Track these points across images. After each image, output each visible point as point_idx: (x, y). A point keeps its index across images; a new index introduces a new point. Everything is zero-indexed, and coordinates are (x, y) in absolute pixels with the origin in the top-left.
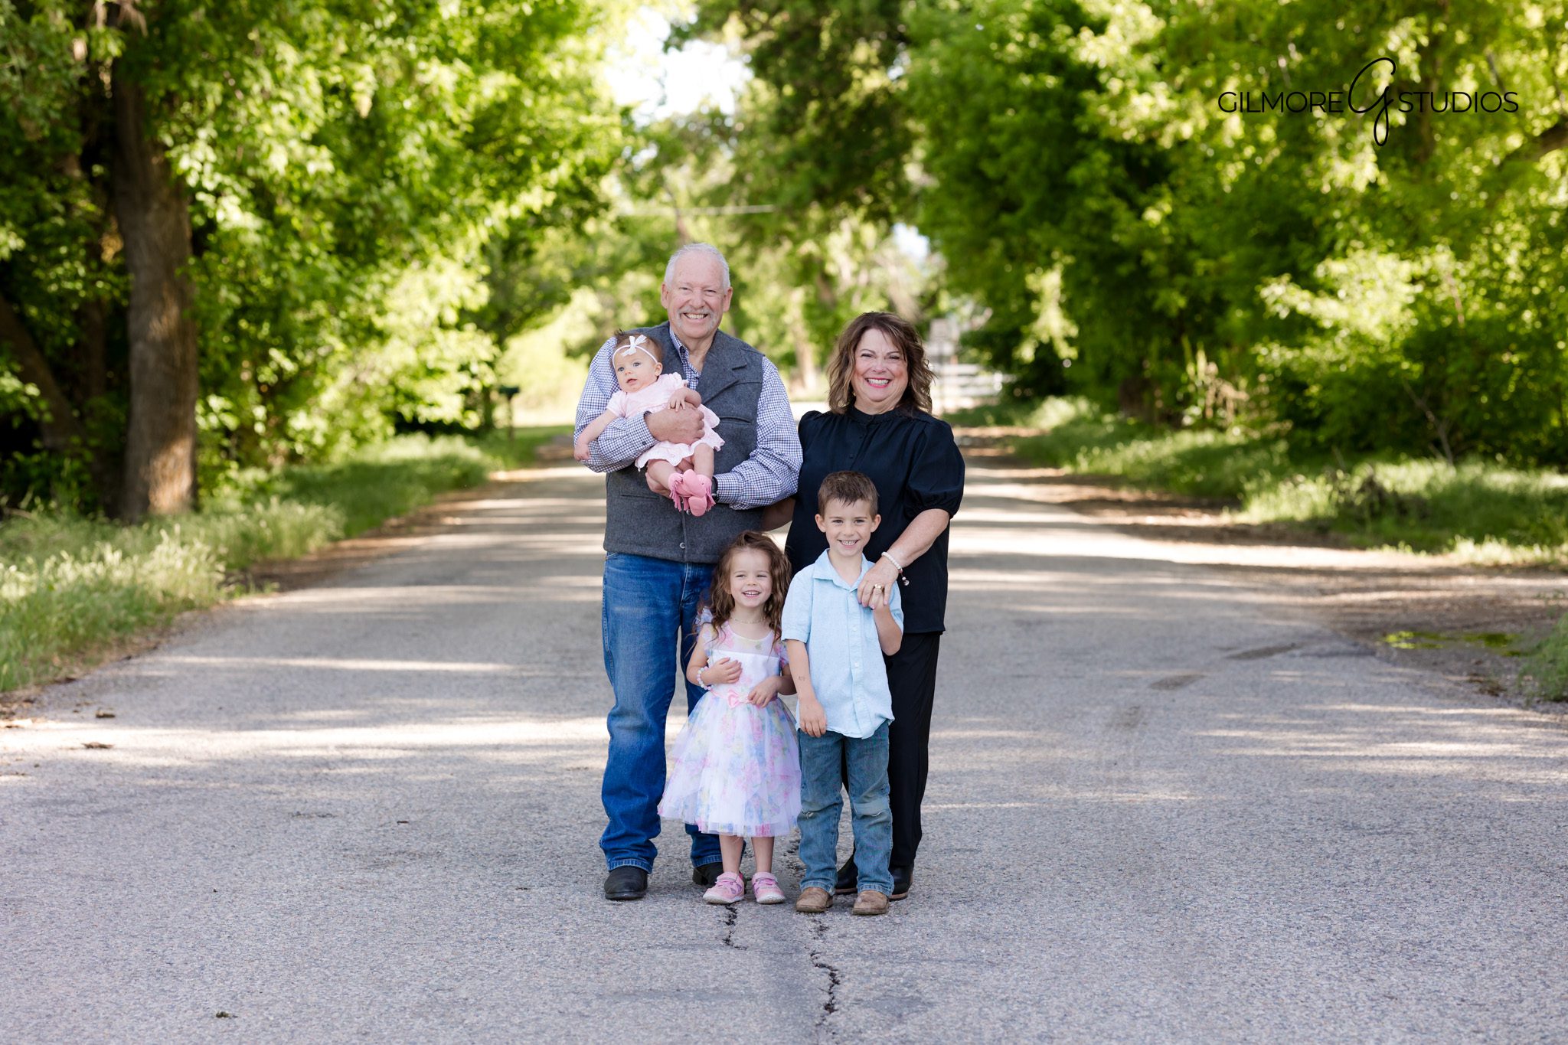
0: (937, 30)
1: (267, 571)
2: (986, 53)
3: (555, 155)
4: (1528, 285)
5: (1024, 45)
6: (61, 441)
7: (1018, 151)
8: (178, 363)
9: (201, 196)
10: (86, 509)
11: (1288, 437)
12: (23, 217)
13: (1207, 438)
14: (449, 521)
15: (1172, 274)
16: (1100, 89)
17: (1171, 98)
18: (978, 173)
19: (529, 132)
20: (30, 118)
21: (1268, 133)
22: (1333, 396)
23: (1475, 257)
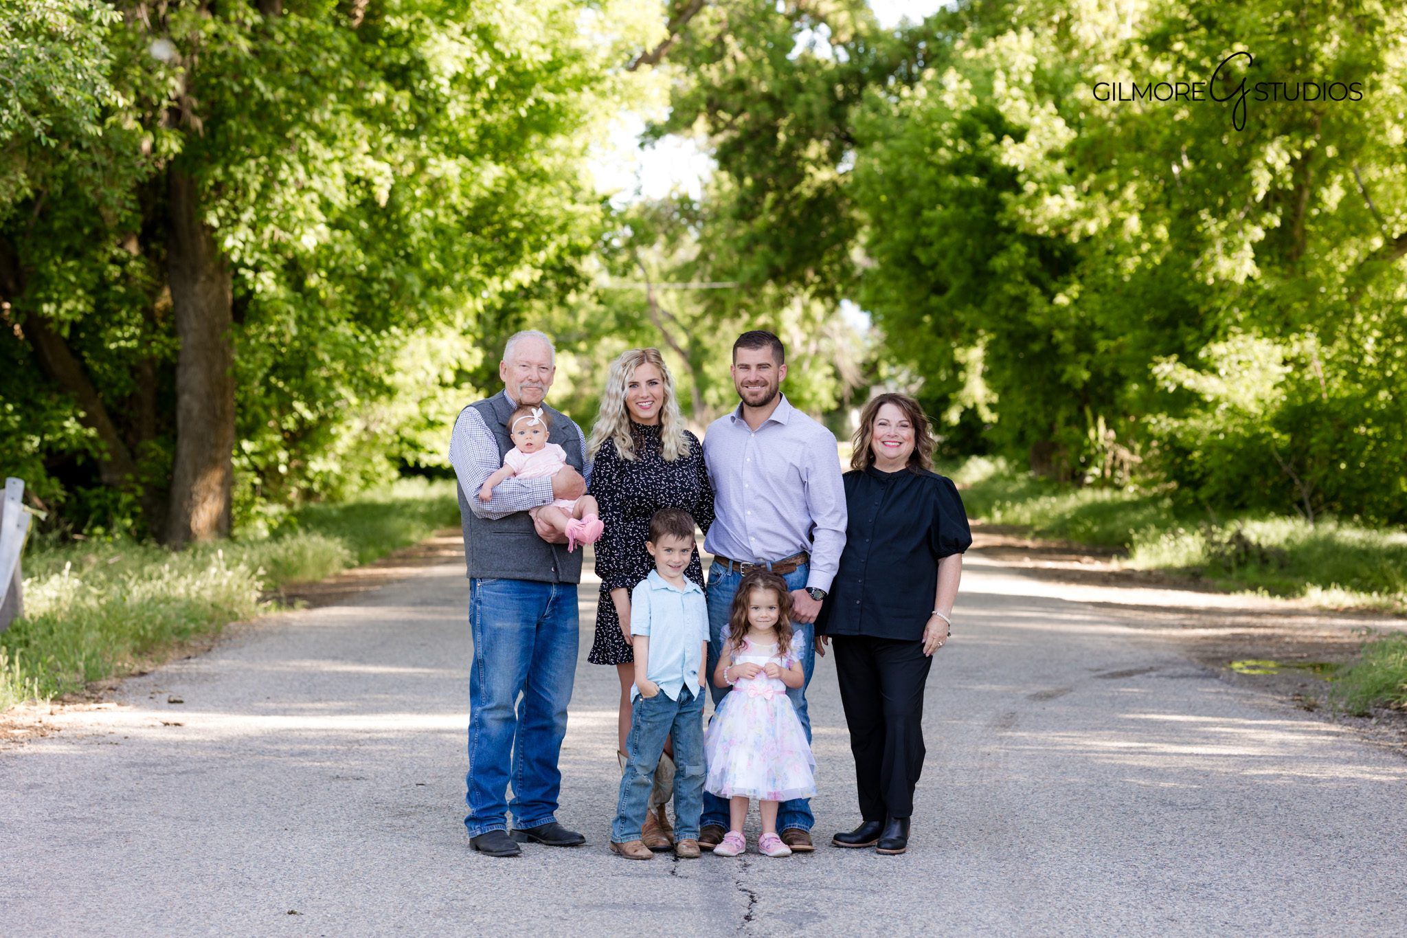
0: (880, 134)
1: (294, 591)
2: (919, 155)
3: (544, 238)
4: (1382, 367)
5: (954, 149)
6: (117, 477)
7: (946, 240)
8: (218, 412)
9: (242, 271)
10: (138, 537)
11: (1173, 495)
12: (91, 286)
13: (1106, 495)
14: (446, 553)
15: (1079, 350)
16: (1018, 190)
17: (1079, 199)
18: (915, 260)
19: (522, 216)
20: (109, 207)
21: (1162, 232)
22: (1212, 462)
23: (1338, 344)
